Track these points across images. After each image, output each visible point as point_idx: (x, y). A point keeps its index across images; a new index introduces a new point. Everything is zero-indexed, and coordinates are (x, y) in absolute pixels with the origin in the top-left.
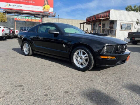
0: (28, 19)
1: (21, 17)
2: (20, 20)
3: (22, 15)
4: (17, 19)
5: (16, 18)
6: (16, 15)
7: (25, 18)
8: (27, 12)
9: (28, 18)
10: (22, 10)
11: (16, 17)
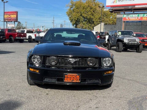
0: (142, 18)
1: (132, 15)
2: (130, 19)
3: (135, 12)
4: (126, 20)
5: (125, 18)
6: (125, 13)
7: (138, 16)
8: (142, 6)
9: (142, 15)
10: (134, 5)
11: (125, 16)
